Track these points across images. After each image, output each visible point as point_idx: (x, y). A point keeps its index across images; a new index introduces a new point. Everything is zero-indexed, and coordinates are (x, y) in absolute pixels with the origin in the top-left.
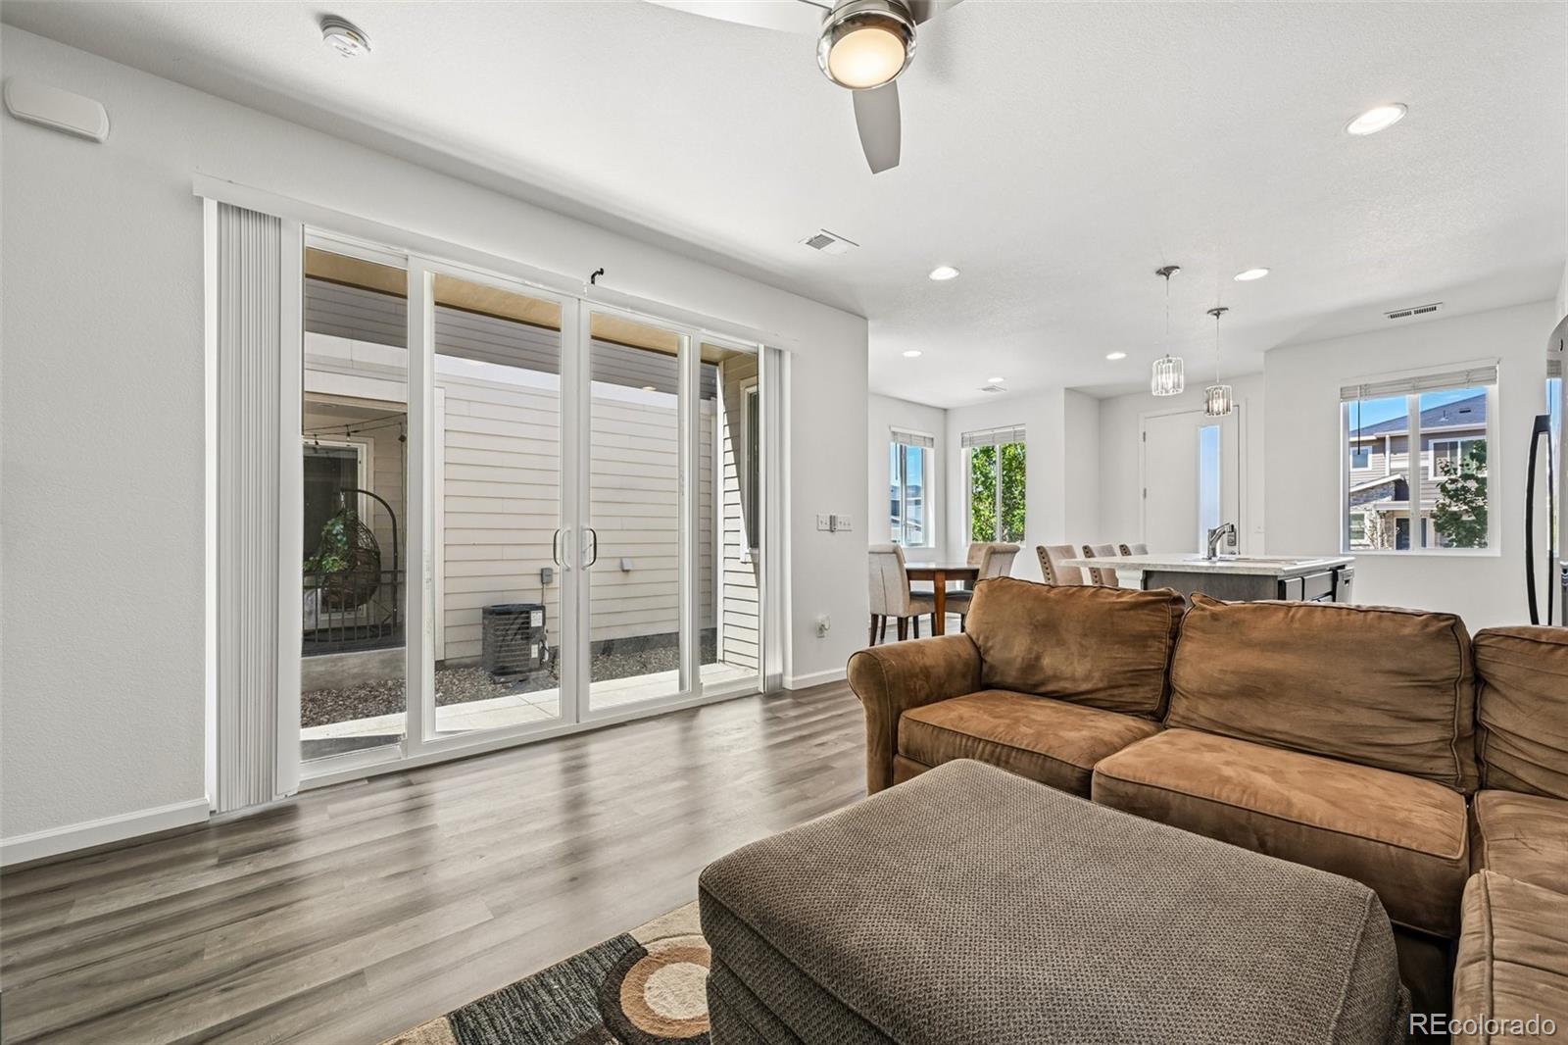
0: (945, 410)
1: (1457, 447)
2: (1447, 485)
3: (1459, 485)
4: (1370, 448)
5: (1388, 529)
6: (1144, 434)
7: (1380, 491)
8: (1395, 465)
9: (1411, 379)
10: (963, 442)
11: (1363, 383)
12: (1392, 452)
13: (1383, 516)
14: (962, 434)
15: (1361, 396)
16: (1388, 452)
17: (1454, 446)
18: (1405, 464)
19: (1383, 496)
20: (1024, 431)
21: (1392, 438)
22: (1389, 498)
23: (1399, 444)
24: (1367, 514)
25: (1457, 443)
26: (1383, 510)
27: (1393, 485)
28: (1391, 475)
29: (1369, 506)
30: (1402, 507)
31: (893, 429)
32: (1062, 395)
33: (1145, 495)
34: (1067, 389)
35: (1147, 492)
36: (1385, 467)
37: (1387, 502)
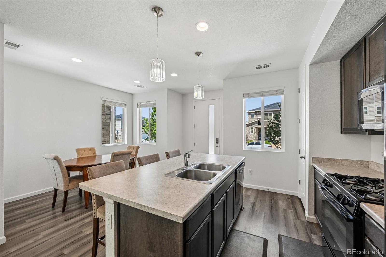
0: (132, 94)
1: (268, 114)
2: (269, 125)
3: (271, 125)
4: (254, 113)
5: (257, 131)
6: (195, 106)
7: (256, 123)
8: (259, 117)
9: (262, 92)
10: (138, 106)
11: (249, 92)
12: (258, 115)
13: (256, 128)
14: (138, 103)
15: (249, 97)
16: (257, 115)
17: (267, 114)
18: (260, 117)
19: (256, 124)
20: (155, 103)
21: (258, 112)
22: (257, 124)
23: (259, 113)
24: (254, 127)
25: (268, 113)
26: (256, 127)
27: (258, 122)
28: (258, 119)
29: (254, 126)
30: (259, 126)
31: (103, 99)
32: (166, 91)
33: (195, 127)
34: (168, 89)
35: (195, 125)
36: (257, 118)
37: (257, 125)
